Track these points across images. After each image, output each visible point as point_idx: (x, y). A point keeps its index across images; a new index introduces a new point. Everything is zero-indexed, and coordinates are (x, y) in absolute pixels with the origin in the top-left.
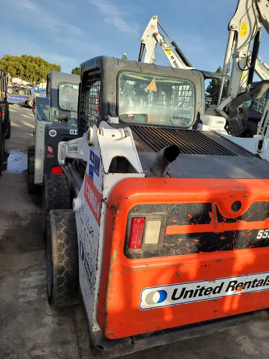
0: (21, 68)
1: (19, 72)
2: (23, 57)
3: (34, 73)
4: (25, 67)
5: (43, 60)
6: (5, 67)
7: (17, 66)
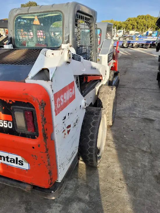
0: (136, 24)
1: (133, 27)
2: (138, 17)
3: (143, 26)
4: (138, 23)
5: (150, 16)
6: (126, 25)
7: (133, 24)
